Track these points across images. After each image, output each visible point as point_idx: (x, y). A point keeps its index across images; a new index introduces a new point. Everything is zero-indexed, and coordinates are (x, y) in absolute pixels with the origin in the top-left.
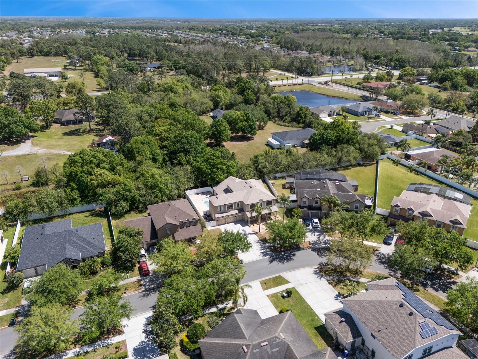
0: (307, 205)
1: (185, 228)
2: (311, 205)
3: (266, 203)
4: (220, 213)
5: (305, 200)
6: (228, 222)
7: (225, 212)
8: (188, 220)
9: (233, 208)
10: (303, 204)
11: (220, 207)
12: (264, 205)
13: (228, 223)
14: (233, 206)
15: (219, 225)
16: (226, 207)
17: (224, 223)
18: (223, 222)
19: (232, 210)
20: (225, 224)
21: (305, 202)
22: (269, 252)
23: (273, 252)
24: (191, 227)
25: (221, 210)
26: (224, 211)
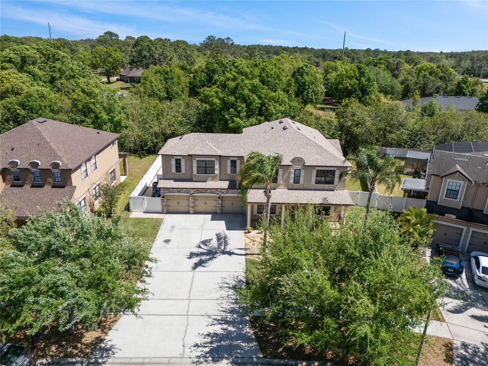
0: (458, 202)
1: (27, 187)
2: (476, 206)
3: (314, 173)
4: (176, 180)
5: (451, 183)
6: (198, 209)
7: (191, 180)
8: (35, 165)
9: (217, 172)
10: (443, 200)
11: (178, 162)
12: (309, 178)
13: (196, 213)
14: (217, 166)
15: (168, 213)
16: (195, 164)
17: (185, 209)
18: (183, 206)
19: (213, 179)
20: (188, 213)
21: (452, 193)
22: (248, 340)
23: (262, 349)
24: (47, 188)
25: (178, 169)
26: (188, 176)
